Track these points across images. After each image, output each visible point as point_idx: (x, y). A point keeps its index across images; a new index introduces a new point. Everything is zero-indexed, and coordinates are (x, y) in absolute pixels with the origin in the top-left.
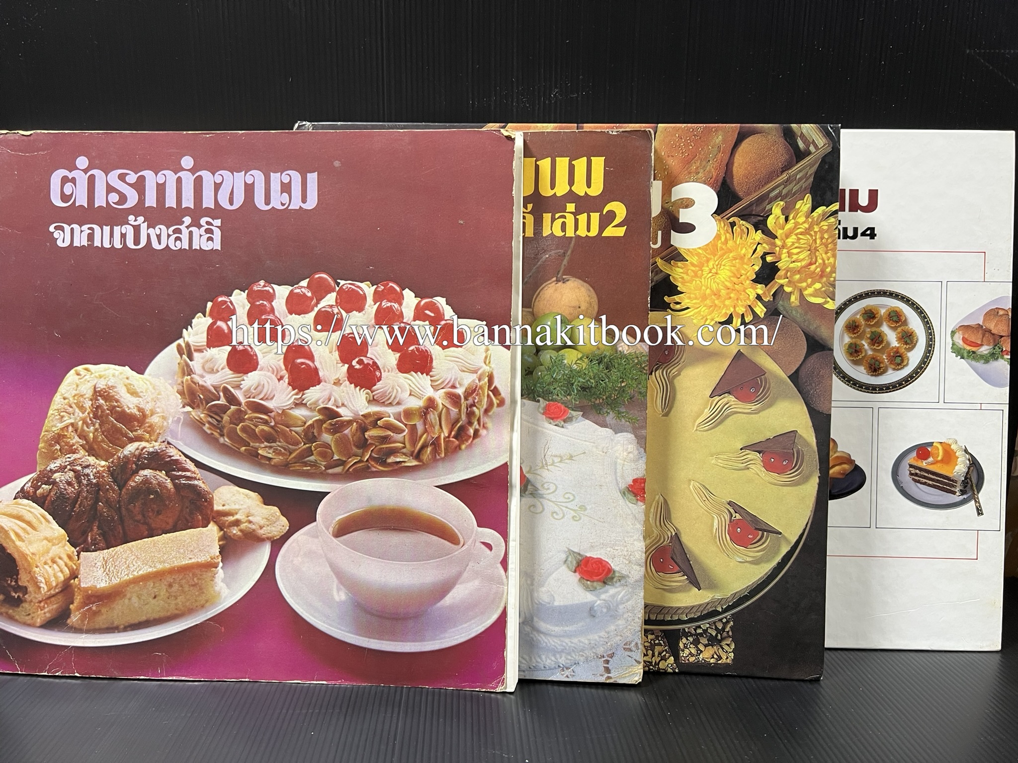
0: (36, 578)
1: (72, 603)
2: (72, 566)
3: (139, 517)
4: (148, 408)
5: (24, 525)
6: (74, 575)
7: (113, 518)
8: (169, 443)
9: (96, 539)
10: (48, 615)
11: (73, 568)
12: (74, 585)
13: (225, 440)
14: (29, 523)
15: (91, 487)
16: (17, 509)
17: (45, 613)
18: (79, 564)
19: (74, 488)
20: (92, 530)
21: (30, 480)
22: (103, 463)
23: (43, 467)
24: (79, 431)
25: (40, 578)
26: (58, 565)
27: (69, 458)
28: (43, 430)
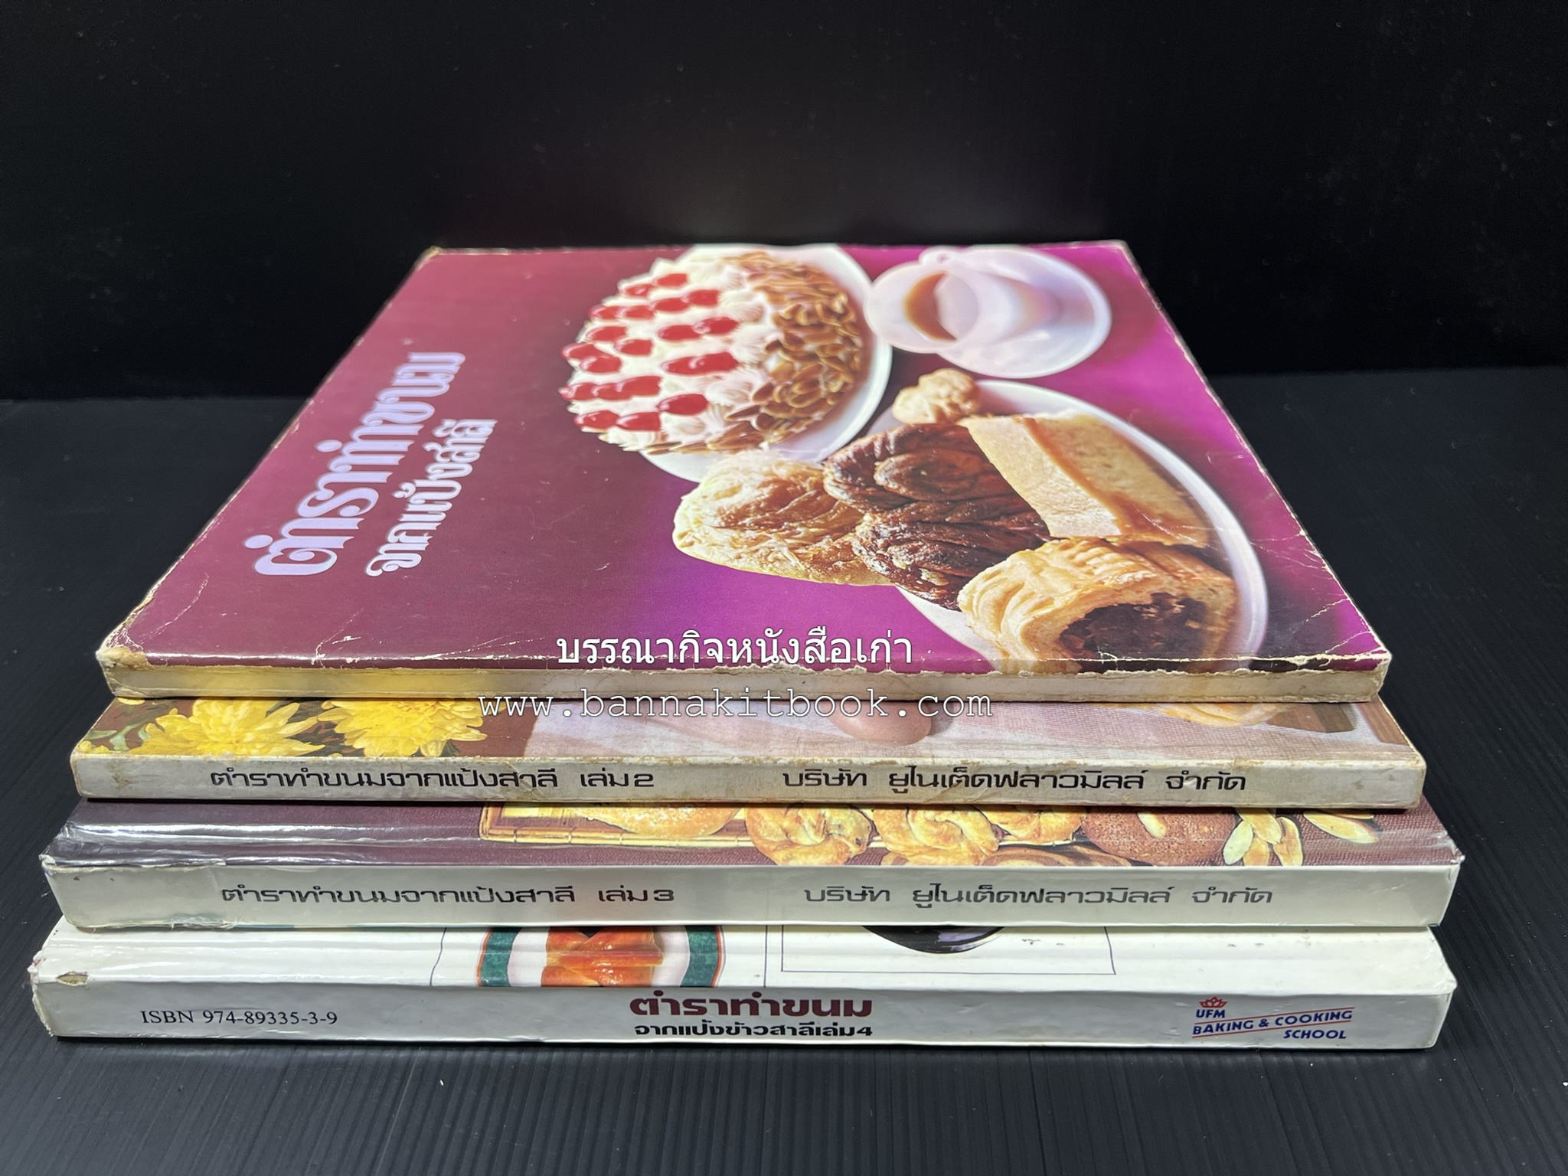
0: (1128, 583)
1: (1160, 544)
2: (1084, 545)
3: (965, 484)
4: (760, 479)
5: (1014, 600)
6: (1103, 542)
7: (973, 507)
8: (826, 460)
9: (1018, 522)
10: (1200, 568)
11: (1087, 544)
12: (1121, 542)
13: (817, 416)
14: (1008, 594)
15: (917, 529)
16: (980, 607)
17: (1198, 572)
18: (1076, 538)
19: (921, 546)
20: (1003, 526)
21: (914, 594)
22: (867, 517)
23: (883, 578)
24: (805, 542)
25: (1126, 578)
26: (1089, 559)
27: (860, 551)
28: (805, 579)
